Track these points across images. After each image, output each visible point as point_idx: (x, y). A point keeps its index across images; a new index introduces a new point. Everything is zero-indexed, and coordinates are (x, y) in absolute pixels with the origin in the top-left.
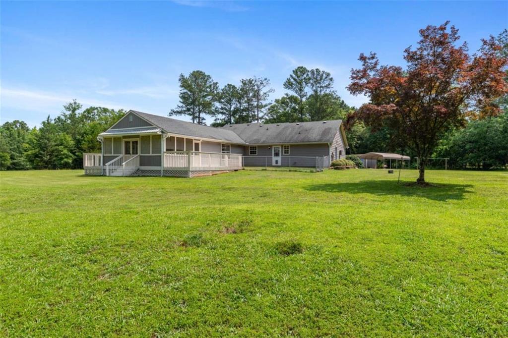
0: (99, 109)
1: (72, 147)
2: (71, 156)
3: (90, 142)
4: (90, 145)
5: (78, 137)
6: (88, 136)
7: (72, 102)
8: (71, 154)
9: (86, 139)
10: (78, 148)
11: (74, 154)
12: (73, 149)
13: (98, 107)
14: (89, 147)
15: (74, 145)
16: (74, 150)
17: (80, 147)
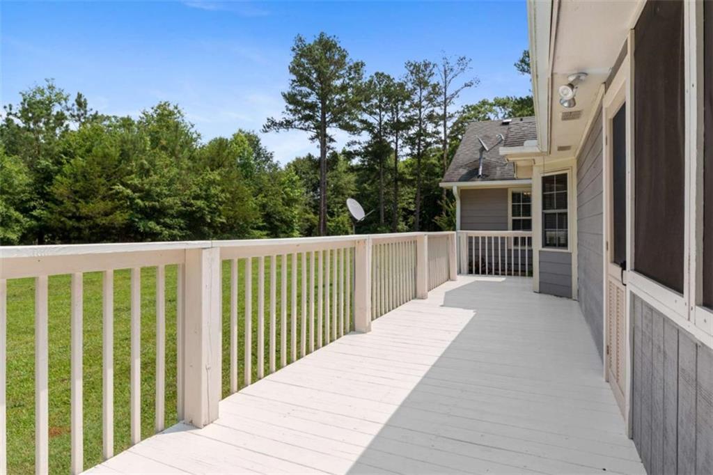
0: (113, 119)
1: (24, 192)
2: (17, 221)
3: (79, 177)
4: (78, 186)
5: (44, 163)
6: (72, 161)
7: (44, 85)
8: (16, 214)
9: (66, 168)
10: (44, 196)
11: (26, 211)
12: (24, 197)
13: (110, 115)
14: (76, 192)
15: (28, 185)
16: (32, 199)
17: (48, 193)
